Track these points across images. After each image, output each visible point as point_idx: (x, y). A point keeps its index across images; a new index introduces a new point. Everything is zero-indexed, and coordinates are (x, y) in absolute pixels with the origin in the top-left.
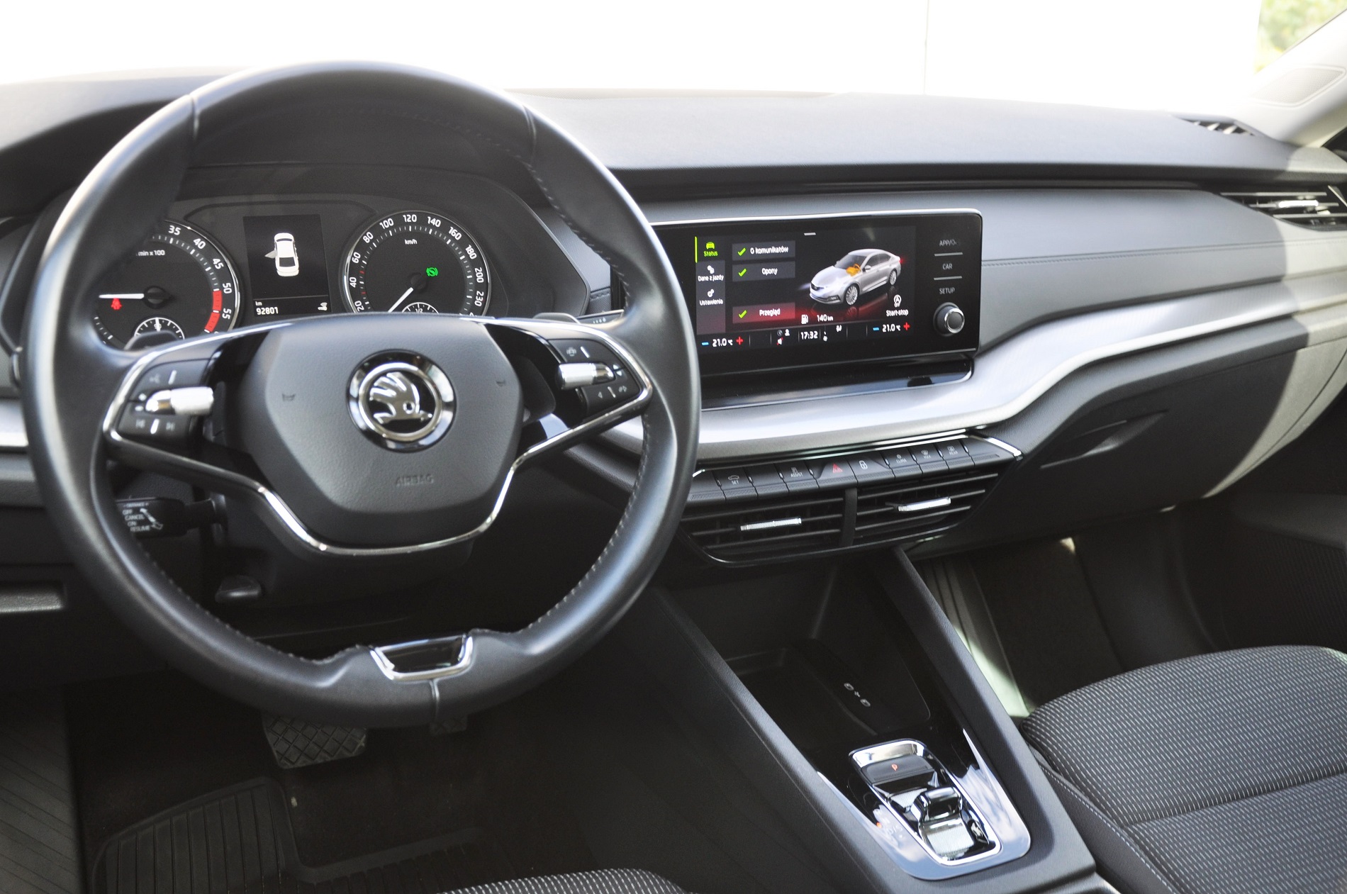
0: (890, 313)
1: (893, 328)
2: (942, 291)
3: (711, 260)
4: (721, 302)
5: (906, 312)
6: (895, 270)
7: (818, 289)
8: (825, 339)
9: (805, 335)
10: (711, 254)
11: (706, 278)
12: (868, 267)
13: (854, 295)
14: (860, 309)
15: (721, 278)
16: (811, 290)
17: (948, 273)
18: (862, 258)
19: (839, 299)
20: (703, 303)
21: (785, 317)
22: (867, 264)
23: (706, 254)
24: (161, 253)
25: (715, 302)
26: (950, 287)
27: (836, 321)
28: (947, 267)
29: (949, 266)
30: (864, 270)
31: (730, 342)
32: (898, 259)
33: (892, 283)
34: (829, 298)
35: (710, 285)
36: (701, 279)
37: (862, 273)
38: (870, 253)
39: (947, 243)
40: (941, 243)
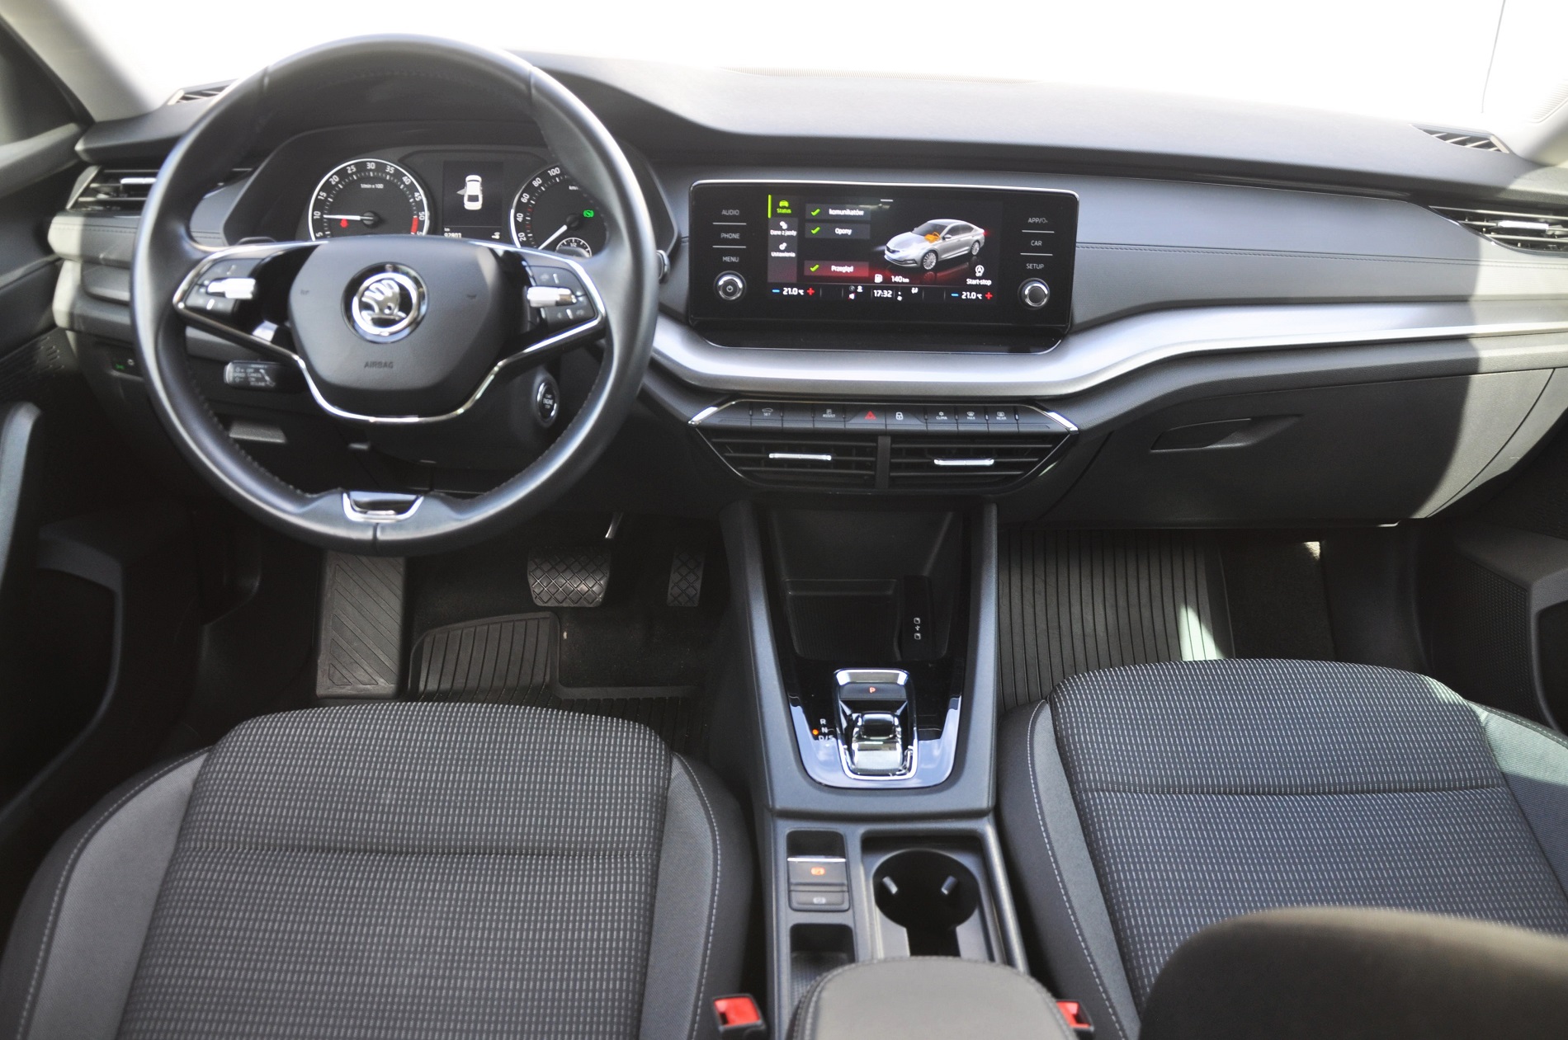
0: (970, 282)
1: (973, 296)
2: (1029, 266)
3: (784, 217)
4: (793, 255)
5: (989, 283)
6: (978, 241)
7: (893, 252)
8: (900, 298)
9: (878, 293)
10: (784, 211)
11: (779, 233)
12: (948, 236)
13: (931, 262)
14: (938, 274)
15: (794, 233)
16: (886, 252)
17: (1037, 249)
18: (942, 227)
19: (916, 263)
20: (774, 254)
21: (858, 275)
22: (948, 233)
23: (779, 211)
24: (380, 186)
25: (787, 255)
26: (1038, 263)
27: (913, 283)
28: (1036, 243)
29: (1038, 243)
30: (944, 238)
31: (801, 292)
32: (981, 231)
33: (974, 253)
34: (905, 261)
35: (782, 239)
36: (773, 232)
37: (941, 241)
38: (952, 223)
39: (1036, 220)
40: (1030, 220)
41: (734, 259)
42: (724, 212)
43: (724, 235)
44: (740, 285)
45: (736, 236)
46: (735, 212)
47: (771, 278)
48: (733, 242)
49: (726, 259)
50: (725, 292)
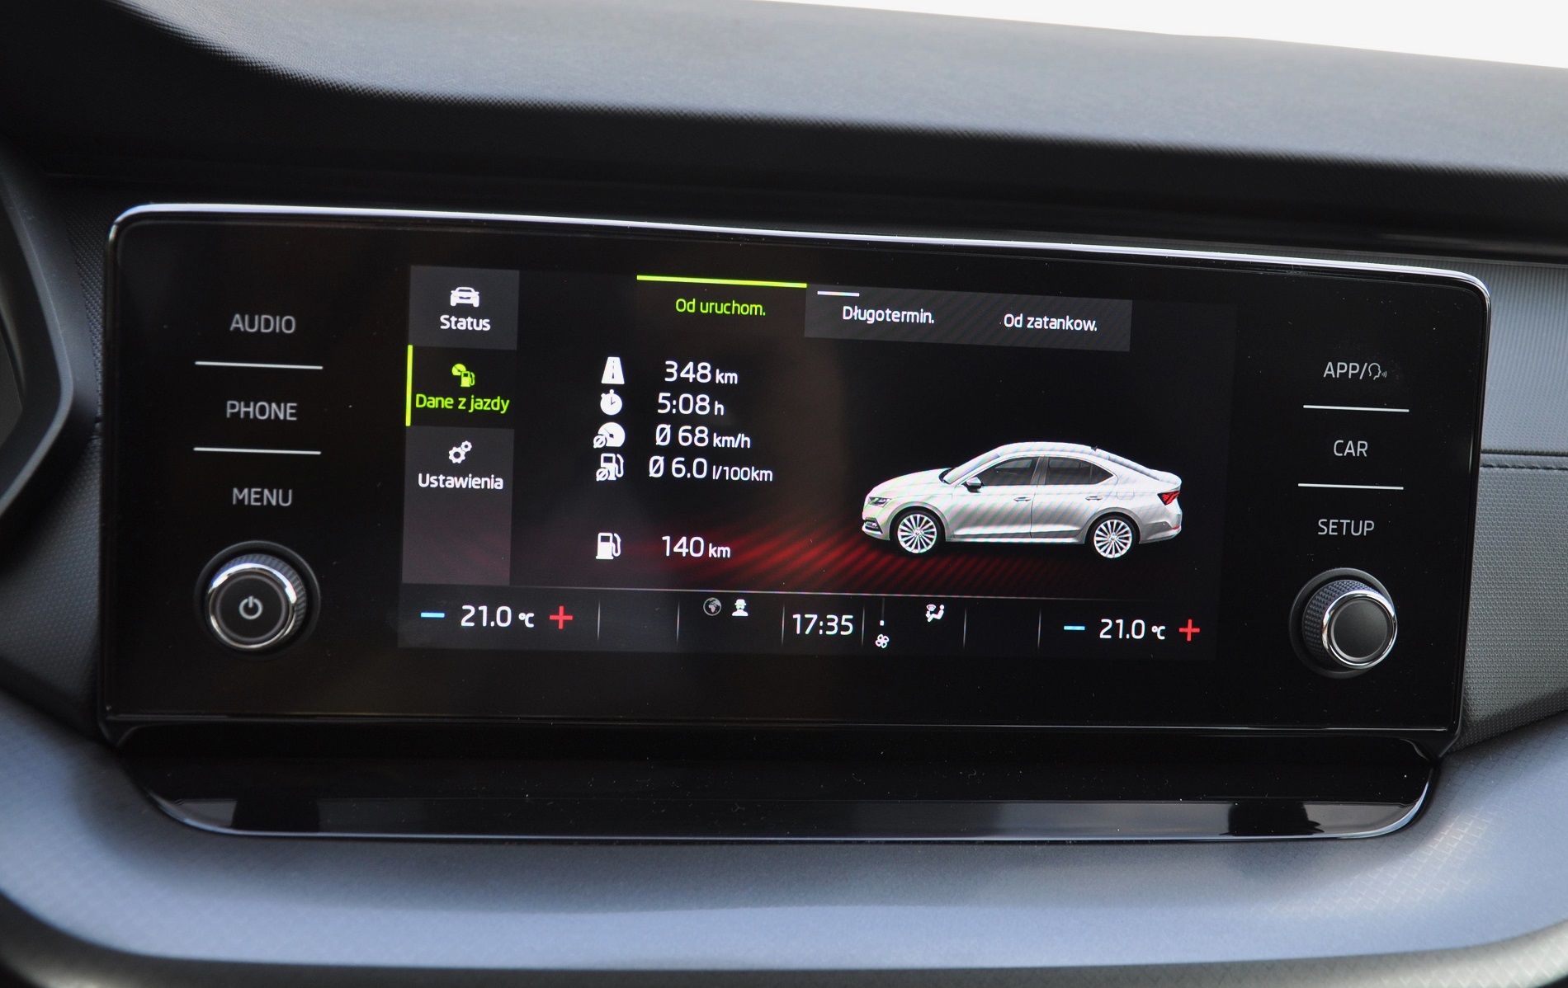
1: (1138, 629)
2: (1328, 528)
3: (463, 344)
4: (498, 484)
8: (882, 641)
9: (804, 622)
10: (465, 324)
11: (447, 403)
15: (501, 405)
17: (1352, 469)
20: (431, 481)
23: (448, 323)
25: (474, 482)
26: (1357, 517)
27: (926, 587)
28: (1350, 449)
29: (1357, 449)
31: (524, 617)
35: (457, 423)
36: (423, 402)
39: (1351, 369)
40: (1329, 370)
41: (273, 497)
42: (238, 323)
43: (236, 408)
44: (292, 594)
45: (284, 412)
46: (282, 324)
47: (415, 568)
48: (273, 432)
49: (247, 496)
50: (232, 620)
